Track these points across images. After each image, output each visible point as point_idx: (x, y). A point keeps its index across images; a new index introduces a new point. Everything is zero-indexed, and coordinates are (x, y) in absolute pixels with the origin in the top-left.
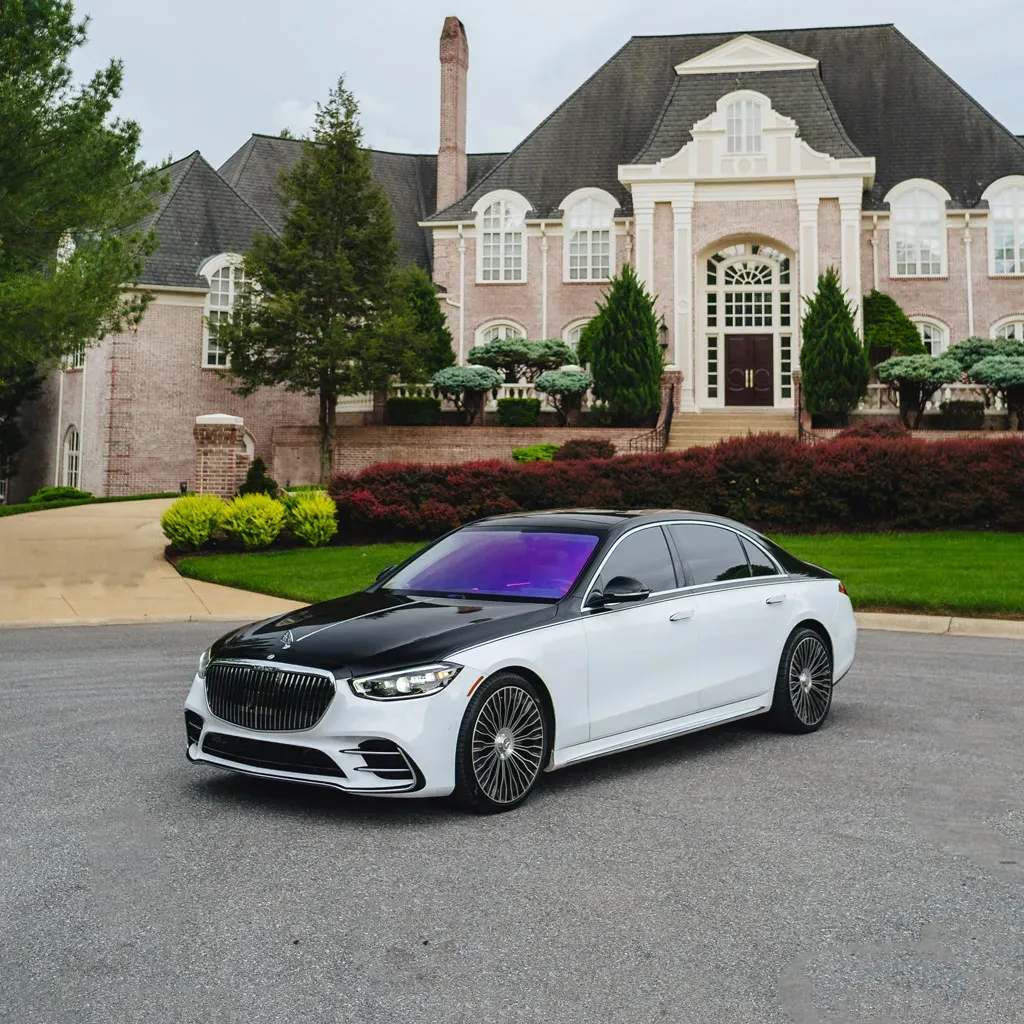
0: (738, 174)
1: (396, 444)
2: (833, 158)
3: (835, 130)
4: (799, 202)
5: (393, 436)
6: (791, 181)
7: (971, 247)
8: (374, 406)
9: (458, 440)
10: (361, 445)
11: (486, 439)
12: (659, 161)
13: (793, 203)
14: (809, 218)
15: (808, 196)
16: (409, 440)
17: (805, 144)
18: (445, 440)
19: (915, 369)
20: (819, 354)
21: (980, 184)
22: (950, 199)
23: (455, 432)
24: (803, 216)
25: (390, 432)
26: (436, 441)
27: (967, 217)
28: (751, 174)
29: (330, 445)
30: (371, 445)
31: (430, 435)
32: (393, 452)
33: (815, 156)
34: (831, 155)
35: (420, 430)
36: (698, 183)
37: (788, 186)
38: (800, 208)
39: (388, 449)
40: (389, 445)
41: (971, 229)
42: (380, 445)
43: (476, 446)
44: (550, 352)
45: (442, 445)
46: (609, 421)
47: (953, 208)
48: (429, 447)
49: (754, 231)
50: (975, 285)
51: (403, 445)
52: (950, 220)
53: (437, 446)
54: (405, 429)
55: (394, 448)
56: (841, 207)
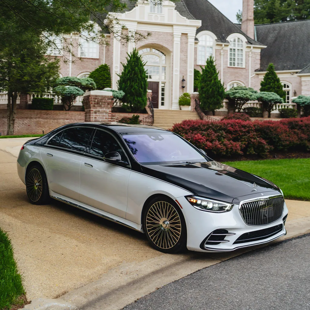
0: (153, 21)
1: (39, 118)
2: (187, 19)
3: (185, 9)
4: (174, 34)
5: (37, 114)
6: (172, 26)
7: (223, 56)
8: (20, 102)
9: (67, 116)
10: (22, 118)
11: (80, 116)
12: (125, 12)
13: (172, 34)
14: (177, 40)
15: (178, 31)
16: (45, 116)
17: (178, 12)
18: (61, 117)
19: (245, 95)
20: (210, 88)
21: (224, 35)
22: (217, 39)
23: (66, 113)
24: (175, 39)
25: (36, 113)
26: (57, 117)
27: (223, 45)
28: (159, 21)
29: (14, 117)
30: (27, 118)
31: (55, 114)
32: (37, 121)
33: (181, 17)
34: (187, 18)
35: (49, 112)
36: (139, 23)
37: (171, 28)
38: (174, 36)
39: (35, 120)
40: (36, 118)
41: (223, 50)
42: (31, 118)
43: (76, 119)
44: (89, 83)
45: (60, 119)
46: (130, 111)
47: (219, 42)
48: (54, 119)
49: (157, 43)
50: (224, 69)
51: (42, 118)
52: (217, 46)
53: (58, 119)
54: (43, 111)
55: (38, 119)
56: (189, 37)
